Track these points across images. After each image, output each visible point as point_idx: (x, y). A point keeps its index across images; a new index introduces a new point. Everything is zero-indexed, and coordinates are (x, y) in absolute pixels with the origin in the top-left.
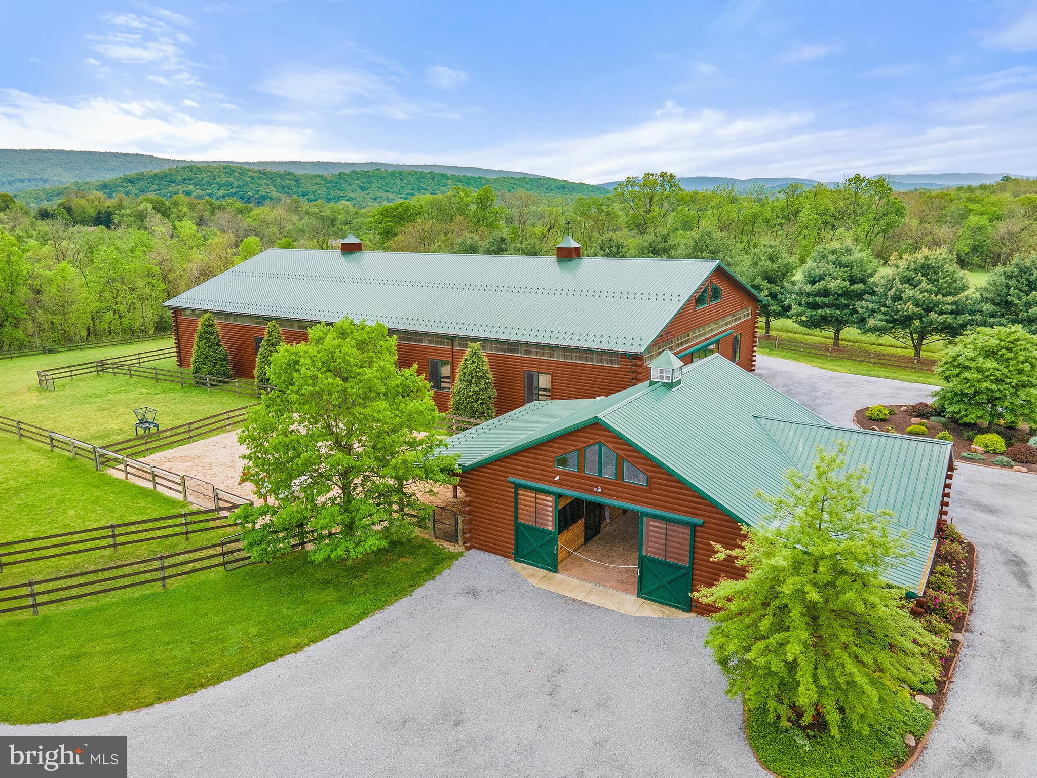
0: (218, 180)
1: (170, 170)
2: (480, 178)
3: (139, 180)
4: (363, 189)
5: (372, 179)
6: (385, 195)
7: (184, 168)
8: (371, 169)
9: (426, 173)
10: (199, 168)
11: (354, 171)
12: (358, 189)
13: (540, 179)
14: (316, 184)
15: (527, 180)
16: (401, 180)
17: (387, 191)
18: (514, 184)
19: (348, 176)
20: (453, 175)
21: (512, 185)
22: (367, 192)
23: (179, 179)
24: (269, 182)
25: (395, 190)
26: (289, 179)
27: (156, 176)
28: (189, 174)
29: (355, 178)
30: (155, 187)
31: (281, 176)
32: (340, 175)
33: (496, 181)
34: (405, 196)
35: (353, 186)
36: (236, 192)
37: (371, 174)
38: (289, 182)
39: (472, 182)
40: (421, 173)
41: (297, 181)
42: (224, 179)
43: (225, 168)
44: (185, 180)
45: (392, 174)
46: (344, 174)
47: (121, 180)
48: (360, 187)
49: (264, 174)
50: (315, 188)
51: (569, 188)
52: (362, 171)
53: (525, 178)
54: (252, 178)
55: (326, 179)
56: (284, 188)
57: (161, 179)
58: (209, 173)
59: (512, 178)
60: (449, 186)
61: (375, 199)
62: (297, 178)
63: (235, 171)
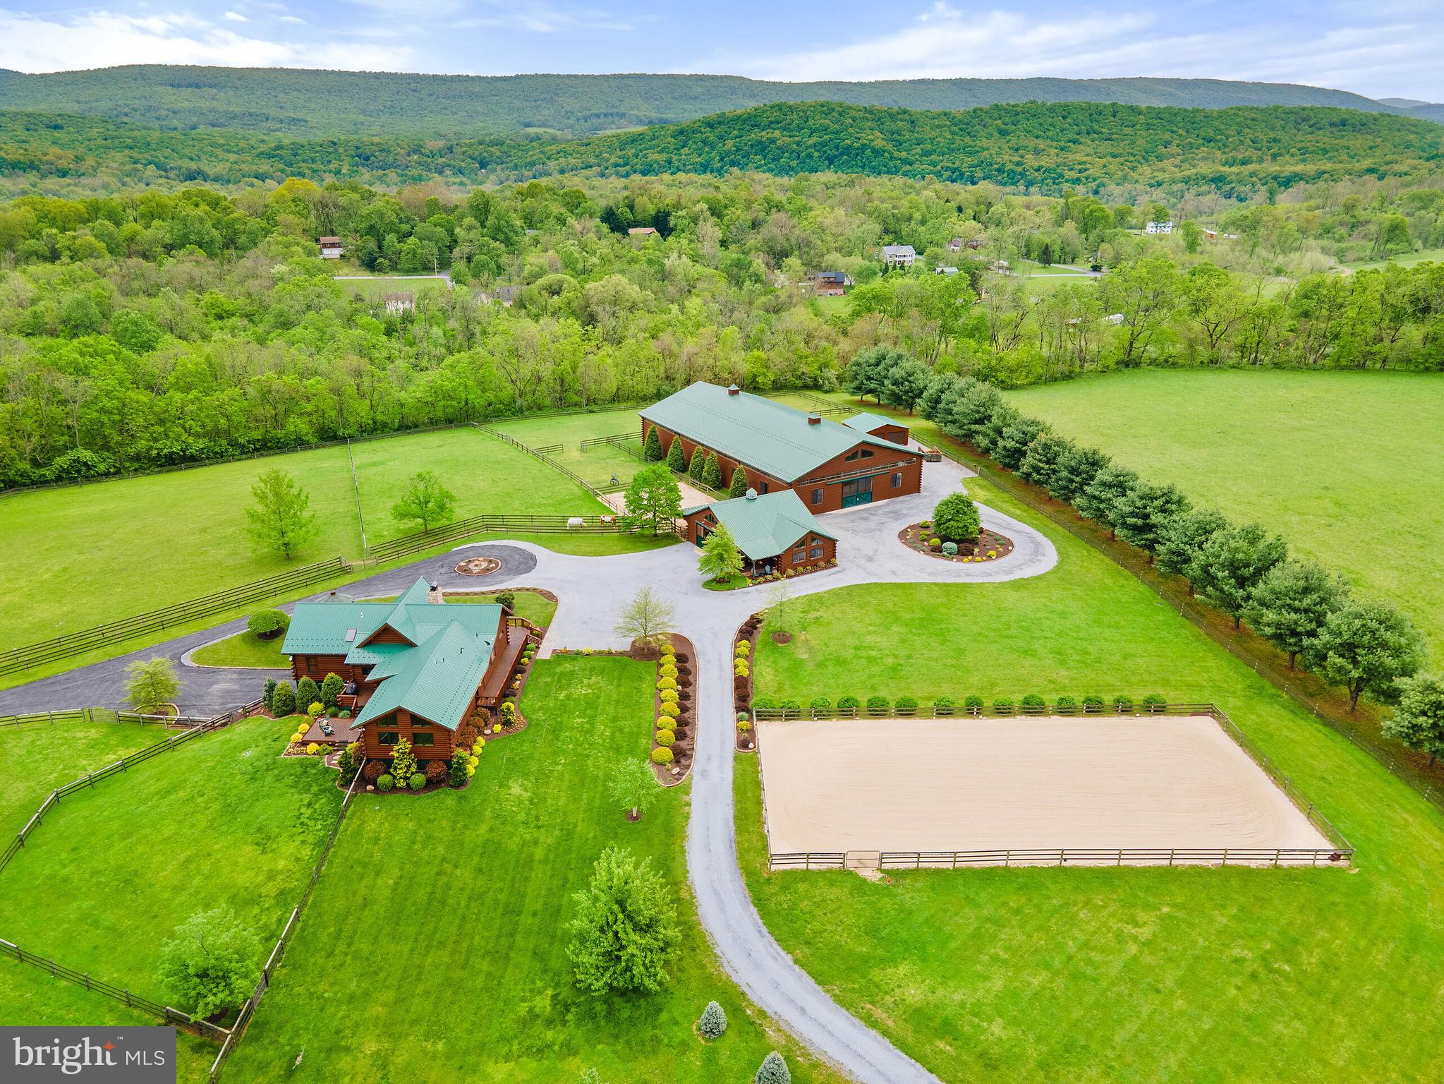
0: (811, 122)
3: (719, 123)
4: (1003, 133)
5: (1022, 115)
6: (1032, 142)
7: (771, 108)
8: (1023, 102)
9: (1105, 106)
10: (790, 107)
11: (997, 104)
12: (996, 134)
14: (938, 127)
15: (1280, 110)
16: (1064, 118)
17: (1037, 137)
18: (1253, 119)
19: (987, 112)
20: (1150, 109)
21: (1249, 122)
22: (1008, 138)
23: (765, 121)
24: (874, 125)
25: (1050, 134)
26: (902, 120)
27: (739, 117)
28: (777, 114)
29: (995, 115)
30: (736, 132)
31: (893, 117)
32: (974, 111)
34: (1062, 144)
35: (990, 130)
36: (831, 140)
37: (1019, 109)
38: (901, 124)
39: (1179, 119)
40: (1099, 108)
41: (912, 122)
42: (820, 121)
43: (822, 106)
44: (772, 123)
45: (1053, 110)
46: (981, 110)
47: (698, 124)
48: (999, 131)
49: (871, 112)
50: (936, 133)
51: (1353, 125)
54: (854, 119)
55: (954, 118)
57: (744, 121)
58: (801, 114)
59: (1252, 109)
60: (1138, 127)
61: (1017, 150)
62: (913, 119)
63: (833, 110)
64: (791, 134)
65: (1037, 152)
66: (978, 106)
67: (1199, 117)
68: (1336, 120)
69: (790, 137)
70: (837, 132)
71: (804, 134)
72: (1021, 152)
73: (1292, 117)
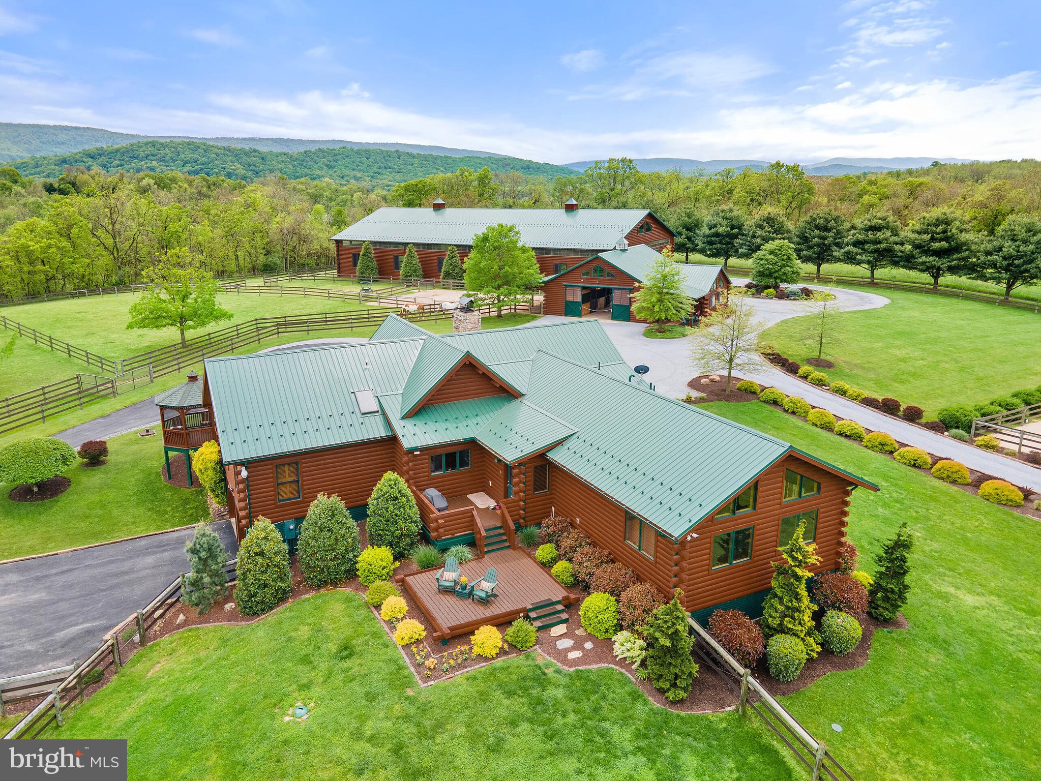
0: (183, 156)
1: (132, 145)
2: (446, 157)
3: (100, 155)
4: (330, 167)
5: (338, 157)
6: (352, 173)
7: (146, 144)
8: (337, 147)
9: (392, 152)
10: (162, 144)
11: (319, 149)
12: (325, 168)
13: (505, 159)
14: (283, 162)
15: (492, 159)
16: (368, 158)
17: (353, 170)
19: (314, 153)
20: (418, 154)
22: (334, 170)
23: (142, 154)
24: (234, 159)
25: (361, 168)
26: (254, 156)
27: (117, 150)
28: (150, 150)
29: (321, 155)
30: (117, 162)
31: (247, 154)
32: (305, 152)
33: (462, 160)
34: (371, 174)
35: (320, 164)
36: (201, 169)
37: (336, 152)
38: (254, 159)
39: (438, 161)
40: (387, 152)
41: (263, 158)
42: (189, 155)
43: (189, 144)
44: (148, 155)
45: (358, 152)
46: (310, 151)
47: (79, 156)
48: (327, 166)
49: (229, 150)
50: (281, 166)
51: (533, 168)
52: (328, 149)
53: (490, 158)
54: (217, 155)
55: (292, 157)
56: (250, 165)
57: (123, 154)
58: (173, 149)
59: (477, 158)
61: (343, 177)
62: (262, 156)
63: (199, 148)
64: (166, 164)
65: (357, 179)
66: (308, 149)
67: (450, 161)
68: (524, 165)
69: (167, 166)
70: (205, 164)
71: (179, 163)
72: (346, 178)
73: (501, 163)
